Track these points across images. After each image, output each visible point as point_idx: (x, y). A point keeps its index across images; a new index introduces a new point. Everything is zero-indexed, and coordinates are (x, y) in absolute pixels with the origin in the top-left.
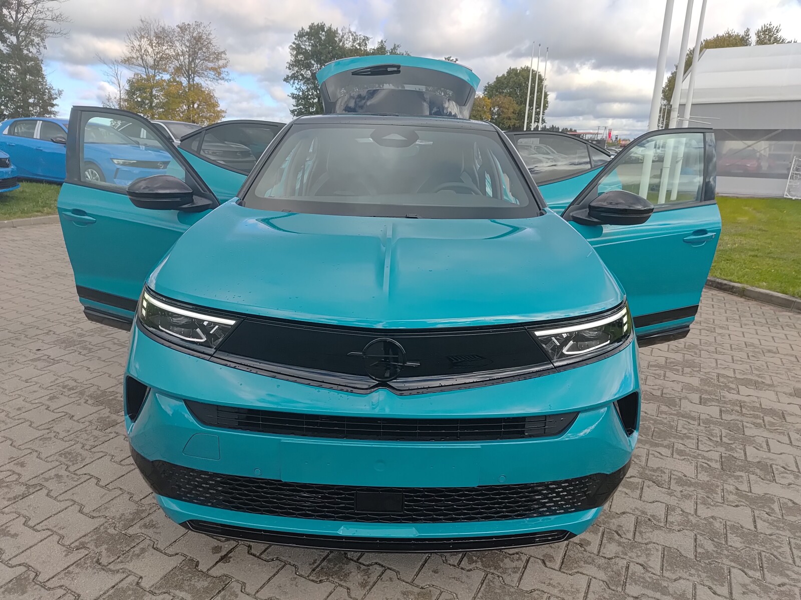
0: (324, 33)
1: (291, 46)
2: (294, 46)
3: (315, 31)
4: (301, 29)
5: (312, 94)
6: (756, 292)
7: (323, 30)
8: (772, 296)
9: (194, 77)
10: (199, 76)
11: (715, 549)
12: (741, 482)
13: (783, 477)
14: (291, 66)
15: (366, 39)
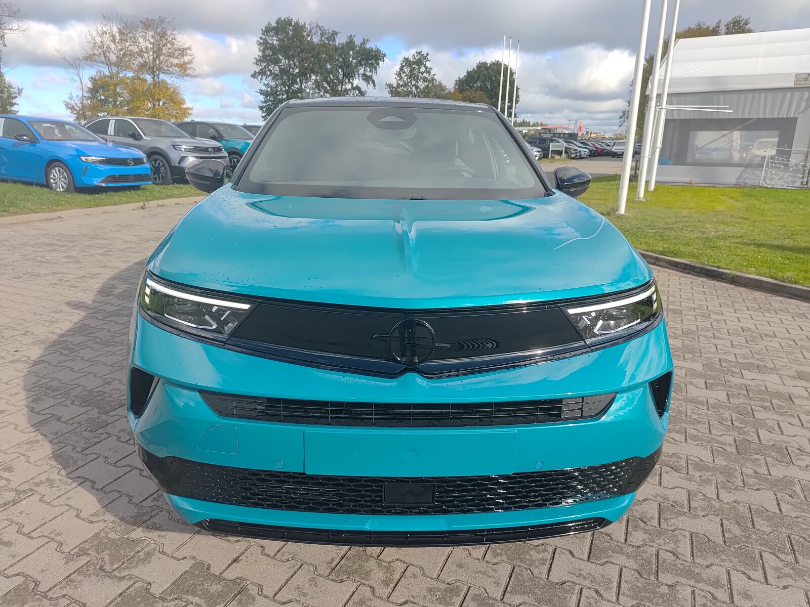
0: (291, 28)
1: (258, 41)
2: (261, 41)
3: (282, 27)
4: (268, 24)
5: (281, 90)
6: (746, 278)
7: (290, 25)
8: (762, 281)
9: (159, 74)
10: (163, 73)
11: (743, 534)
12: (758, 465)
13: (800, 459)
14: (258, 62)
15: (335, 33)
